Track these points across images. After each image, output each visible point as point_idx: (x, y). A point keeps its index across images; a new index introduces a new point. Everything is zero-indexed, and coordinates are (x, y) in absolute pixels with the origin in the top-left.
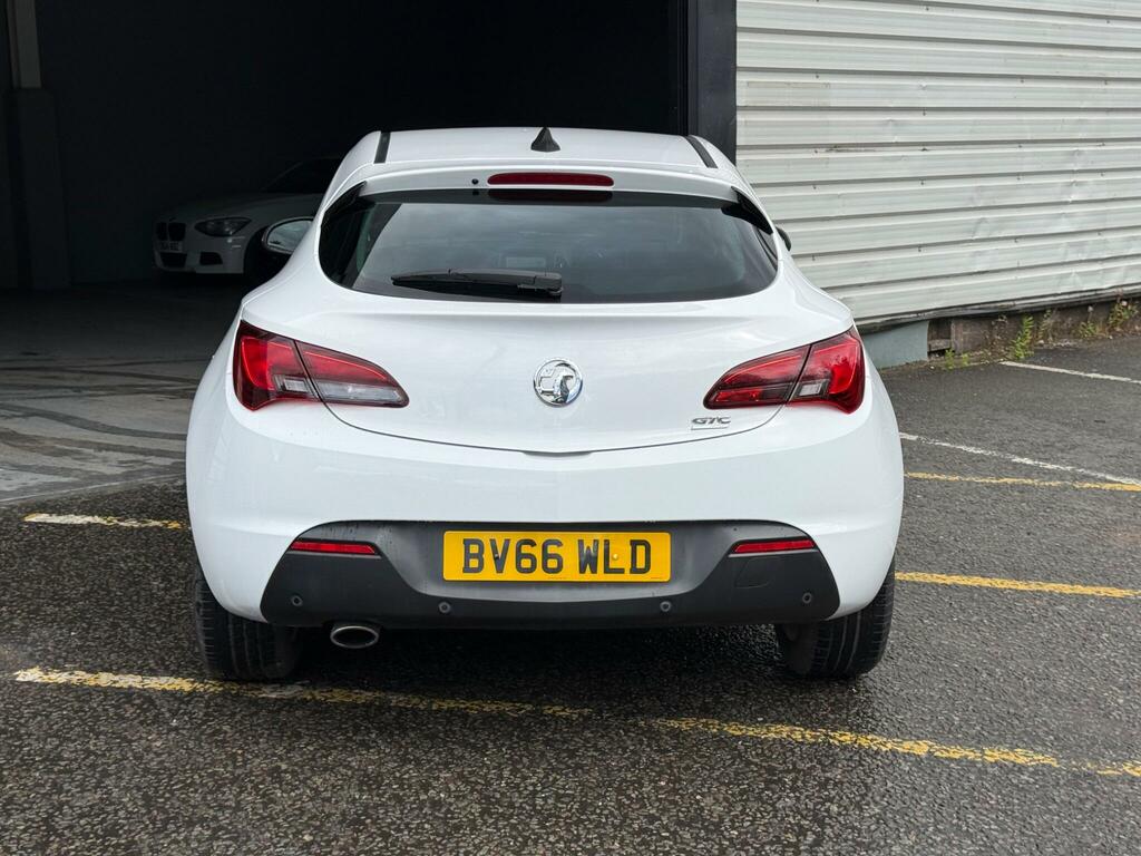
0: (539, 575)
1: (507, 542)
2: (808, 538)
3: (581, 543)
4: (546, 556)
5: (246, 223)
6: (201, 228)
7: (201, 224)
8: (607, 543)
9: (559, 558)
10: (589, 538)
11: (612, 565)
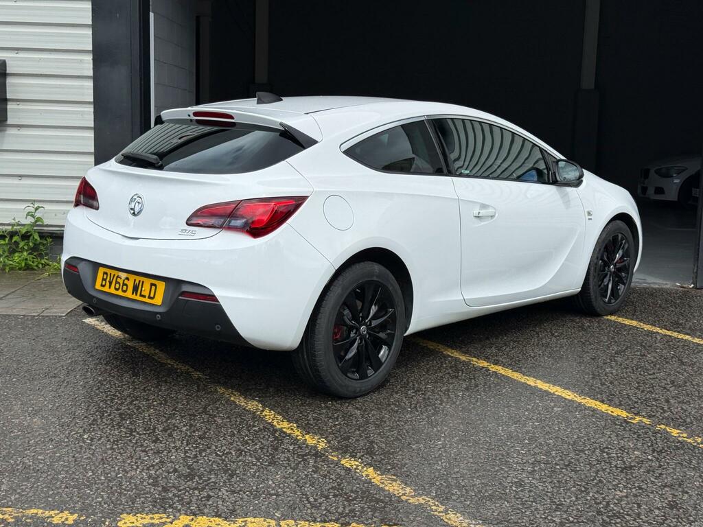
0: (120, 293)
1: (114, 275)
2: (214, 296)
3: (135, 280)
4: (124, 284)
5: (684, 170)
6: (657, 172)
7: (657, 170)
8: (143, 282)
9: (127, 285)
10: (138, 278)
11: (142, 294)
